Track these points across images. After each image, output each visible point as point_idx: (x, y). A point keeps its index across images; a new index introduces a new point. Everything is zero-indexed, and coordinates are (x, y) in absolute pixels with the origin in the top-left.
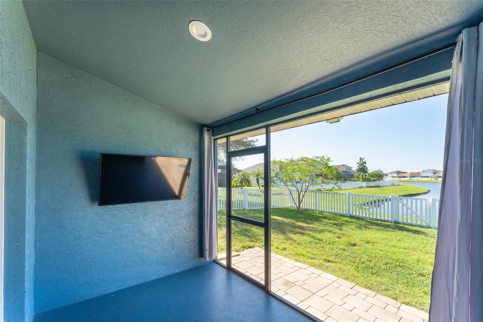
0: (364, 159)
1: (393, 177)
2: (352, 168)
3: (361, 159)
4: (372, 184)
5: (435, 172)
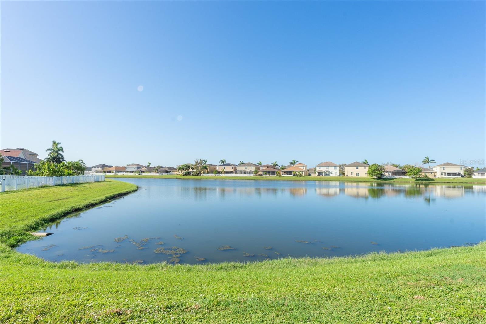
0: (60, 143)
1: (97, 172)
2: (38, 155)
3: (54, 143)
4: (65, 180)
5: (139, 167)
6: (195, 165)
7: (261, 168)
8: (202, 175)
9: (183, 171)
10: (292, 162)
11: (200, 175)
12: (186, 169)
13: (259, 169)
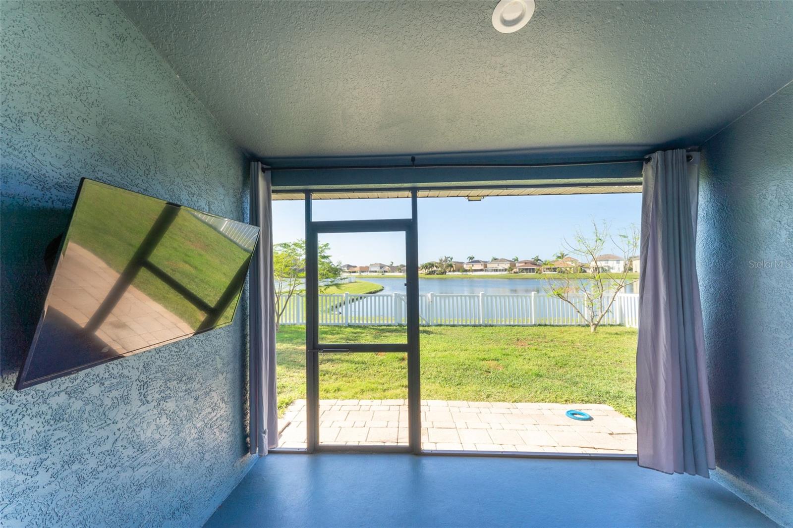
5: (382, 266)
6: (440, 263)
7: (517, 265)
8: (447, 273)
9: (427, 270)
10: (560, 255)
11: (445, 274)
12: (430, 267)
13: (515, 265)
